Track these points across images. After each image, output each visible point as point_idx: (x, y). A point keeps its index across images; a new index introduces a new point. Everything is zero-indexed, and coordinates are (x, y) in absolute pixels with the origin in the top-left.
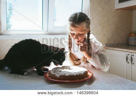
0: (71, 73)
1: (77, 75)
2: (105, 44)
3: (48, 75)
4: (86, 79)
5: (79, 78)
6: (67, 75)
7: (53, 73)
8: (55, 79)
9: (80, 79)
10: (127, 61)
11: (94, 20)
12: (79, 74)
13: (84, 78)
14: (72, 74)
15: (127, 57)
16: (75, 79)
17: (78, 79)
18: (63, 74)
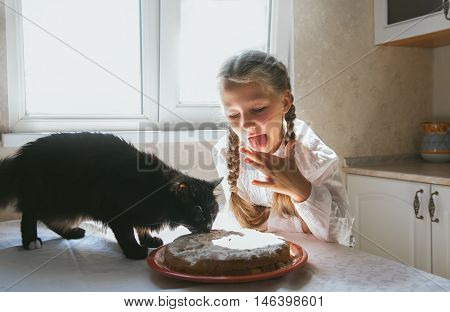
0: (235, 251)
1: (254, 257)
2: (346, 158)
3: (162, 260)
4: (283, 269)
5: (260, 268)
6: (222, 258)
7: (176, 254)
8: (183, 271)
9: (263, 272)
10: (416, 213)
11: (309, 82)
12: (262, 255)
13: (277, 267)
14: (238, 255)
15: (416, 197)
16: (248, 271)
17: (259, 271)
18: (207, 255)
